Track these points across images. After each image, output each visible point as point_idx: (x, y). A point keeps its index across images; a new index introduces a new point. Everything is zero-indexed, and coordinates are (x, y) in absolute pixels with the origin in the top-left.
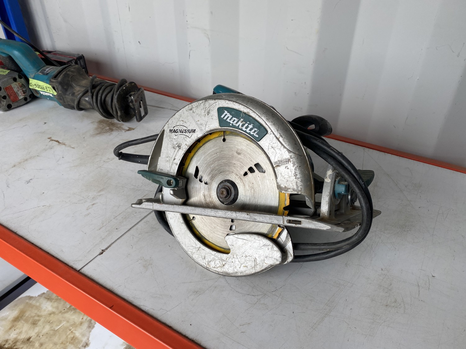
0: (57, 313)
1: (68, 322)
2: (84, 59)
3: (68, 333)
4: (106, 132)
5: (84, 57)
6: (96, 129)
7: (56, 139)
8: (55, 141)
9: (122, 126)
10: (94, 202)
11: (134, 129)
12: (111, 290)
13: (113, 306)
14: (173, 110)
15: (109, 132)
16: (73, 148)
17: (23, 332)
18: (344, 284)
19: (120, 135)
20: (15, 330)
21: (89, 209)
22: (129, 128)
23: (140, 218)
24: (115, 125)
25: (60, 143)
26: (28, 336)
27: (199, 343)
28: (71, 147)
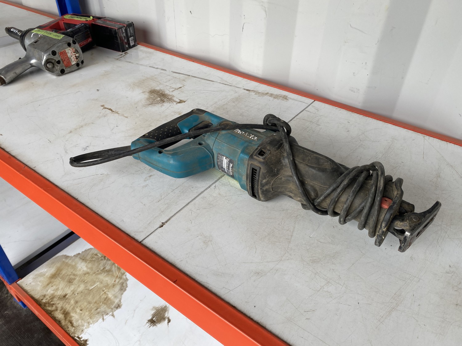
0: (91, 273)
1: (101, 283)
2: (134, 26)
3: (101, 294)
4: (158, 103)
5: (133, 24)
6: (148, 99)
7: (109, 107)
8: (108, 109)
9: (173, 98)
10: (151, 174)
11: (185, 102)
12: (173, 263)
13: (176, 281)
14: (222, 83)
15: (161, 104)
16: (127, 117)
17: (60, 288)
18: (411, 278)
19: (172, 107)
20: (52, 286)
21: (147, 180)
22: (180, 100)
23: (197, 193)
24: (166, 96)
25: (113, 111)
26: (64, 293)
27: (264, 326)
28: (124, 116)
